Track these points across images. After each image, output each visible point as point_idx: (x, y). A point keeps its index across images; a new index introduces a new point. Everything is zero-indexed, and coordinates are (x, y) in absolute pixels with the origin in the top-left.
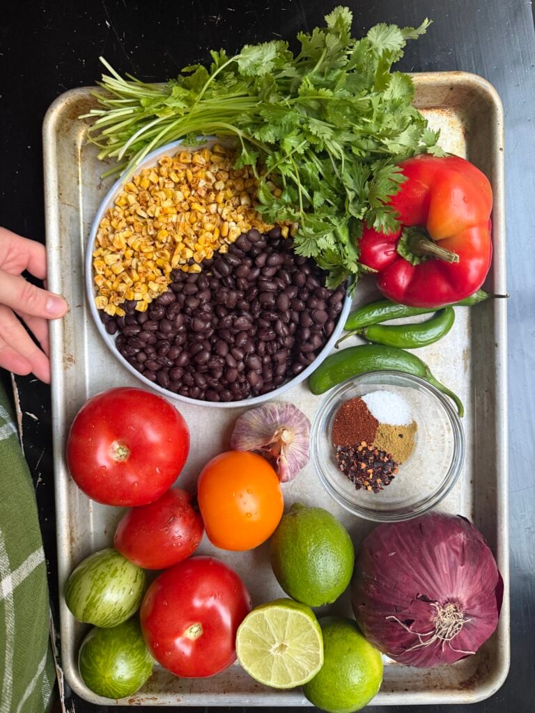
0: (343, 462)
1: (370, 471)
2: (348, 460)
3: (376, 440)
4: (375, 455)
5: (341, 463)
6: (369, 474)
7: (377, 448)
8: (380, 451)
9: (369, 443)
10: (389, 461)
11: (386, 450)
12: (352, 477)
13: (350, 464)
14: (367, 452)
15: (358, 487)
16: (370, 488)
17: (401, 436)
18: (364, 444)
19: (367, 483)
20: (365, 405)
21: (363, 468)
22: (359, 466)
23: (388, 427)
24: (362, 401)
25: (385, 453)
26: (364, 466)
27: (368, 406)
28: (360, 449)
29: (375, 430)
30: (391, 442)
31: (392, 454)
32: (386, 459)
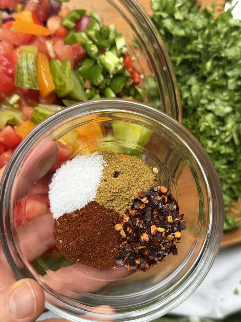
0: (137, 262)
1: (153, 229)
2: (135, 255)
3: (116, 209)
4: (136, 216)
5: (139, 266)
6: (158, 232)
7: (128, 211)
8: (133, 208)
9: (119, 219)
10: (149, 197)
11: (133, 198)
12: (159, 255)
13: (141, 254)
14: (129, 225)
15: (173, 250)
16: (178, 234)
17: (116, 175)
18: (119, 227)
19: (170, 237)
20: (65, 215)
21: (147, 239)
22: (145, 243)
23: (100, 190)
24: (60, 218)
25: (136, 200)
26: (145, 237)
27: (68, 212)
28: (123, 234)
29: (102, 208)
30: (121, 190)
31: (140, 190)
32: (145, 200)
